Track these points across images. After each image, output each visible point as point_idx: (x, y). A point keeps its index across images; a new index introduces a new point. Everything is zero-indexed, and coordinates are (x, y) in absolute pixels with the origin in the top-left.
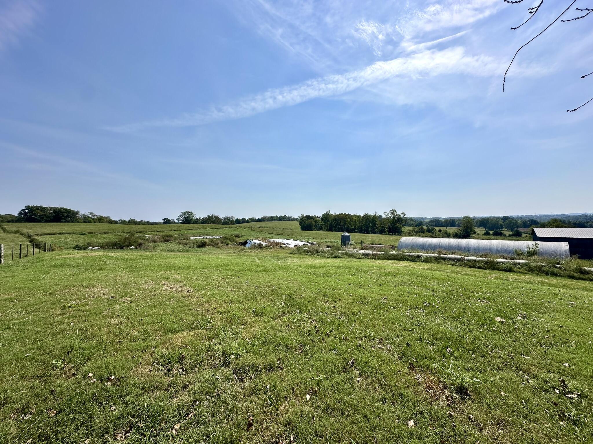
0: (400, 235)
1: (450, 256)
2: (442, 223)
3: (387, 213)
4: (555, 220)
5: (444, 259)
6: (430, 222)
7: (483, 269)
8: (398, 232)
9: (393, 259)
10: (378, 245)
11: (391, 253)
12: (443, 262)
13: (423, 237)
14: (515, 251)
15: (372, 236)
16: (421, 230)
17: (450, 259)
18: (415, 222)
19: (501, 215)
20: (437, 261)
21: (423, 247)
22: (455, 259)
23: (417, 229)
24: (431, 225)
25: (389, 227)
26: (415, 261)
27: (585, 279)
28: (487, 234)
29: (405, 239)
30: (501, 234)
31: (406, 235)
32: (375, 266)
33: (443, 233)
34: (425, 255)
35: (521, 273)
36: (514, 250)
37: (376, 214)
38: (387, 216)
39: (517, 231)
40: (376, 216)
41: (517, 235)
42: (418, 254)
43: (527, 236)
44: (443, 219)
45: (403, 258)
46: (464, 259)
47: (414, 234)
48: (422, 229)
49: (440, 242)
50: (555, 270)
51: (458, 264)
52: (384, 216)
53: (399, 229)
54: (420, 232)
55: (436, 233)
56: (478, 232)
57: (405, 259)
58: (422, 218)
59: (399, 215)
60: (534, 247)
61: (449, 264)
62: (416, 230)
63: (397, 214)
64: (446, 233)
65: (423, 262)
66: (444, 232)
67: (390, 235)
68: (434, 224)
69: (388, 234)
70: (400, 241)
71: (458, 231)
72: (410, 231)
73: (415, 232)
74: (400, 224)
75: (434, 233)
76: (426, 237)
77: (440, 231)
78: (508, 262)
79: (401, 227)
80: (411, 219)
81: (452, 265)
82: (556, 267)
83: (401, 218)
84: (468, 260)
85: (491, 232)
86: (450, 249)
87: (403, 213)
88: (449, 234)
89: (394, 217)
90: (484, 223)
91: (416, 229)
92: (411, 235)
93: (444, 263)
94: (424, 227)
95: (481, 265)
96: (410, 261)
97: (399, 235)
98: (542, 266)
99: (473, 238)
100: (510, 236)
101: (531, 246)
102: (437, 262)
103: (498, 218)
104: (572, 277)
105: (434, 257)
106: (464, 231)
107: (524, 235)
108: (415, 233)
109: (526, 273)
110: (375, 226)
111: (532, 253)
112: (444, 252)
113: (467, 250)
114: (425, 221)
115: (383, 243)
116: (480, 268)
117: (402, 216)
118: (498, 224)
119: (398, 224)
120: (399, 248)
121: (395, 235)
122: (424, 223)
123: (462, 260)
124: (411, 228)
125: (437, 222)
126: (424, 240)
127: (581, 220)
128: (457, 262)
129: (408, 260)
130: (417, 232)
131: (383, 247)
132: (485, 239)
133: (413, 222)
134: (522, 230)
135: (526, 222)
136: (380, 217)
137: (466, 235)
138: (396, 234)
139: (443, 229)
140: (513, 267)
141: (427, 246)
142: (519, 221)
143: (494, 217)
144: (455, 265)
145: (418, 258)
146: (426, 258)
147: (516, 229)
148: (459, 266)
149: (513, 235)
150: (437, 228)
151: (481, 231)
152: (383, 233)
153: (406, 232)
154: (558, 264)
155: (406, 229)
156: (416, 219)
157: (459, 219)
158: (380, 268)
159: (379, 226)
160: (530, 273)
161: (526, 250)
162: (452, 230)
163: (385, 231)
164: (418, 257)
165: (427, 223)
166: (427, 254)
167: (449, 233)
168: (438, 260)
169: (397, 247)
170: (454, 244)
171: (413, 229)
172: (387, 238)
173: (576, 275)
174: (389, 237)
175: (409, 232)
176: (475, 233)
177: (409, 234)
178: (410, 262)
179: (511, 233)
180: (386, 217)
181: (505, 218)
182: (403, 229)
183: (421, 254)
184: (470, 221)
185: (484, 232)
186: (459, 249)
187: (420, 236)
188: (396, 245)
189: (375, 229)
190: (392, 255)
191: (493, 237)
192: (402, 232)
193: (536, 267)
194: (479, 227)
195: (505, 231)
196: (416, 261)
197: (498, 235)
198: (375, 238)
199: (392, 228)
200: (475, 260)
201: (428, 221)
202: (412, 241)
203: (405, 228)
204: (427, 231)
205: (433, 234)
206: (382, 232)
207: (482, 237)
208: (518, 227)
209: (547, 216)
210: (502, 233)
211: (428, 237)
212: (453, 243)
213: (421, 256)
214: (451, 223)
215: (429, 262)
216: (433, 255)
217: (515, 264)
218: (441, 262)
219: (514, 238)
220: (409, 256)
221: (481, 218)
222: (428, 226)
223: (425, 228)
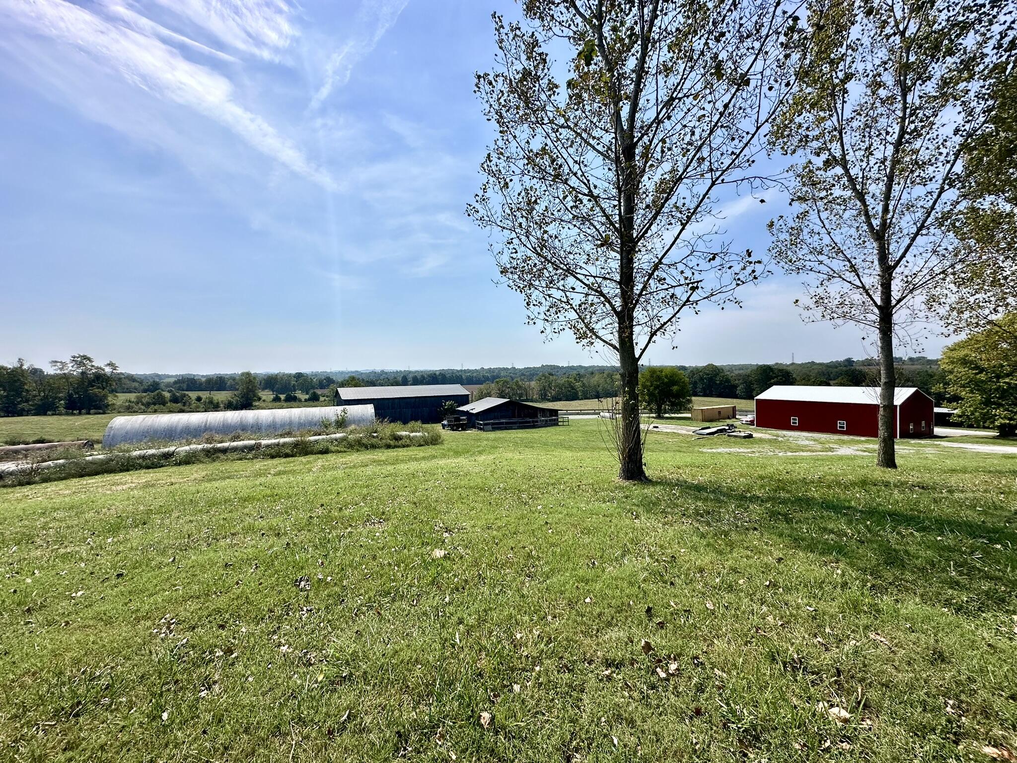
0: (104, 413)
1: (235, 444)
2: (201, 384)
3: (61, 362)
4: (353, 378)
5: (224, 451)
6: (175, 383)
7: (292, 456)
8: (97, 407)
9: (97, 473)
10: (35, 442)
11: (87, 458)
12: (222, 456)
13: (162, 412)
14: (323, 422)
15: (11, 423)
16: (159, 398)
17: (235, 449)
18: (141, 383)
19: (293, 371)
20: (209, 457)
21: (170, 435)
22: (245, 447)
23: (147, 397)
24: (178, 389)
25: (70, 396)
26: (160, 467)
27: (398, 447)
28: (277, 399)
29: (121, 422)
30: (295, 399)
31: (119, 412)
32: (55, 510)
33: (205, 402)
34: (184, 449)
35: (340, 452)
36: (321, 420)
37: (22, 365)
38: (61, 369)
39: (314, 393)
40: (23, 371)
41: (314, 400)
42: (166, 450)
43: (325, 400)
44: (203, 376)
45: (128, 466)
46: (260, 445)
47: (140, 409)
48: (160, 396)
49: (207, 421)
50: (374, 441)
51: (250, 456)
52: (49, 370)
53: (101, 400)
54: (155, 404)
55: (190, 404)
56: (264, 398)
57: (131, 466)
58: (158, 375)
59: (100, 368)
60: (343, 413)
61: (234, 460)
62: (145, 401)
63: (93, 366)
64: (211, 402)
65: (179, 464)
66: (207, 401)
67: (73, 414)
68: (185, 386)
69: (67, 414)
70: (109, 425)
71: (232, 398)
72: (130, 401)
73: (143, 404)
74: (103, 389)
75: (188, 403)
76: (171, 412)
77: (199, 399)
78: (323, 439)
79: (105, 397)
80: (132, 378)
81: (241, 459)
82: (374, 437)
83: (105, 375)
84: (268, 446)
85: (283, 397)
86: (227, 430)
87: (110, 364)
88: (218, 403)
89: (83, 373)
90: (271, 382)
91: (145, 397)
92: (134, 412)
93: (225, 458)
94: (164, 393)
95: (288, 451)
96: (148, 467)
97: (100, 413)
98: (361, 438)
99: (258, 408)
100: (306, 401)
101: (339, 413)
102: (210, 460)
103: (290, 375)
104: (388, 447)
105: (203, 450)
106: (242, 397)
107: (322, 399)
108: (143, 407)
109: (345, 452)
110: (19, 394)
111: (341, 423)
112: (218, 437)
113: (257, 429)
114: (164, 381)
115: (51, 438)
116: (287, 456)
117: (108, 370)
118: (289, 383)
119: (98, 388)
120: (109, 443)
121: (89, 413)
122: (162, 385)
123: (257, 447)
124: (132, 396)
125: (190, 383)
126: (172, 420)
127: (372, 377)
128: (248, 453)
129: (141, 467)
130: (148, 405)
131: (56, 446)
132: (275, 408)
133: (136, 384)
134: (319, 392)
135: (322, 381)
136: (35, 372)
137: (246, 403)
138: (92, 411)
139: (204, 395)
140: (329, 444)
141: (178, 431)
142: (315, 380)
143: (284, 375)
144: (246, 459)
145: (167, 458)
146: (186, 456)
147: (312, 391)
148: (252, 459)
149: (309, 400)
150: (193, 395)
151: (267, 395)
152: (49, 413)
153: (121, 406)
154: (375, 433)
155: (122, 398)
156: (142, 378)
157: (233, 378)
158: (75, 509)
159: (35, 396)
160: (350, 450)
161: (334, 419)
162: (221, 396)
163: (58, 407)
164: (167, 456)
165: (168, 385)
166: (187, 448)
167: (216, 401)
168: (212, 454)
169: (98, 442)
170: (235, 420)
171: (137, 397)
172: (65, 423)
173: (392, 443)
174: (71, 420)
175: (127, 404)
176: (259, 399)
177: (129, 410)
178: (147, 471)
179: (307, 397)
180: (59, 372)
181: (299, 376)
182: (110, 399)
183: (172, 449)
184: (252, 378)
185: (272, 397)
186: (243, 429)
187: (155, 411)
188: (96, 436)
189: (19, 403)
190: (92, 463)
191: (285, 404)
192: (109, 405)
193: (355, 440)
194: (263, 389)
195: (299, 394)
196: (162, 466)
197: (292, 400)
198: (19, 426)
199: (79, 397)
200: (278, 445)
201: (172, 380)
202: (144, 424)
203: (116, 396)
204: (171, 401)
205: (184, 406)
206: (45, 408)
207: (270, 405)
208: (313, 388)
209: (342, 373)
210: (296, 397)
211: (175, 412)
212: (232, 419)
213: (174, 452)
214: (218, 383)
215: (194, 463)
216: (200, 447)
217: (331, 441)
218: (218, 457)
219: (311, 403)
220: (143, 457)
221: (265, 375)
222: (171, 391)
223: (167, 395)
